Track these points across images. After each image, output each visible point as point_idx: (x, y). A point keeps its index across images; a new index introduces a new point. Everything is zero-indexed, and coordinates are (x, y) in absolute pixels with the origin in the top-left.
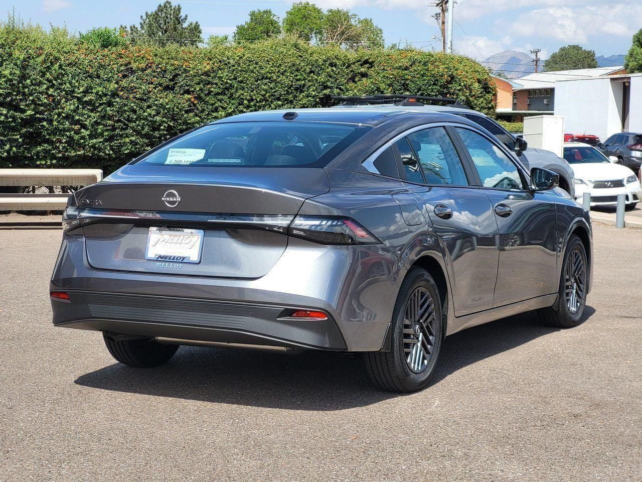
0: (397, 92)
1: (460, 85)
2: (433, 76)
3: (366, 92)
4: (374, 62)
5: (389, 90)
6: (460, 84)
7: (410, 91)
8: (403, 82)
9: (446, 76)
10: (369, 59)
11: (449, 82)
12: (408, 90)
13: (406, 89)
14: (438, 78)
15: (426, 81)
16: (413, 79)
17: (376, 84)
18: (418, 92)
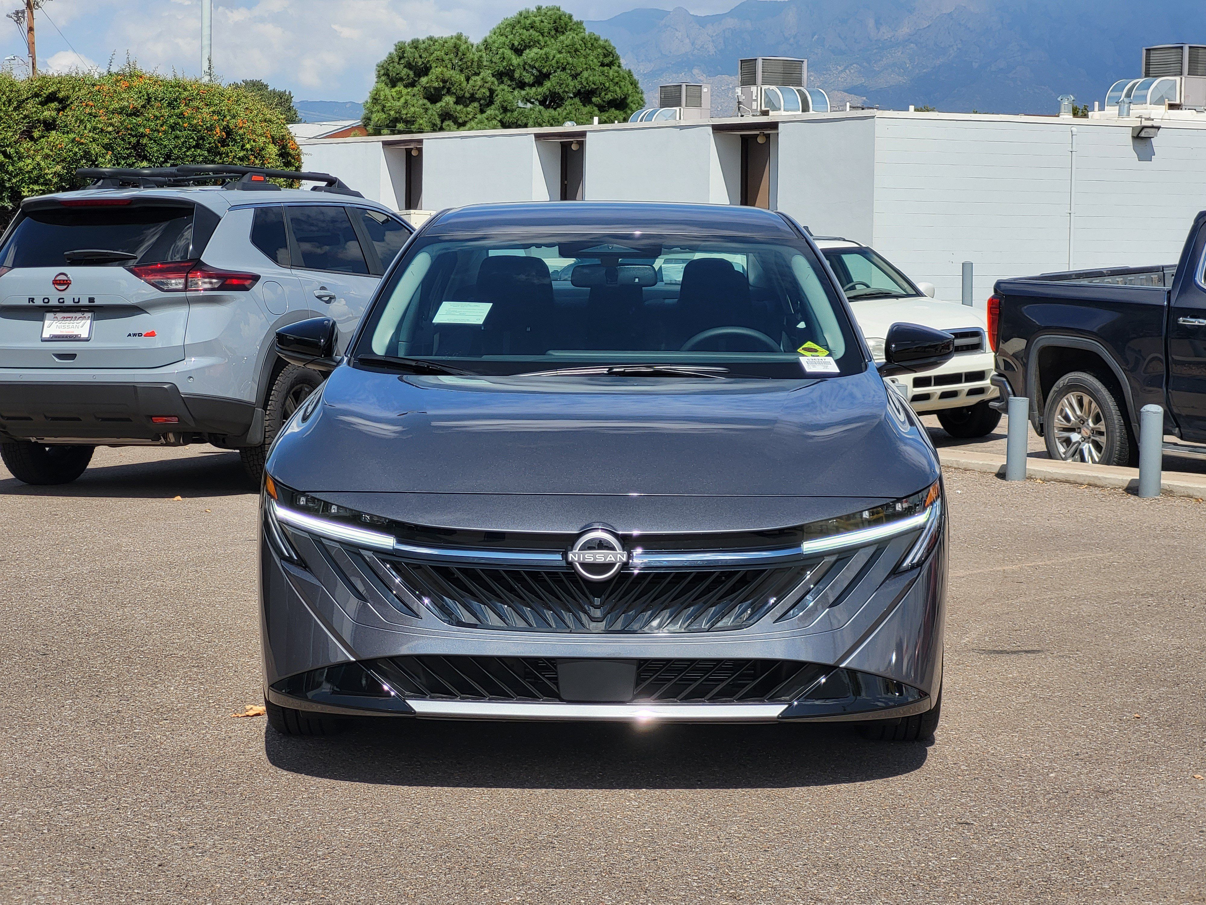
0: (123, 162)
1: (243, 148)
2: (194, 128)
3: (63, 161)
4: (68, 97)
5: (108, 157)
6: (243, 146)
7: (149, 161)
8: (133, 140)
9: (218, 130)
10: (59, 90)
11: (223, 142)
12: (145, 158)
13: (140, 156)
14: (204, 133)
15: (182, 140)
16: (156, 134)
17: (82, 144)
18: (166, 161)
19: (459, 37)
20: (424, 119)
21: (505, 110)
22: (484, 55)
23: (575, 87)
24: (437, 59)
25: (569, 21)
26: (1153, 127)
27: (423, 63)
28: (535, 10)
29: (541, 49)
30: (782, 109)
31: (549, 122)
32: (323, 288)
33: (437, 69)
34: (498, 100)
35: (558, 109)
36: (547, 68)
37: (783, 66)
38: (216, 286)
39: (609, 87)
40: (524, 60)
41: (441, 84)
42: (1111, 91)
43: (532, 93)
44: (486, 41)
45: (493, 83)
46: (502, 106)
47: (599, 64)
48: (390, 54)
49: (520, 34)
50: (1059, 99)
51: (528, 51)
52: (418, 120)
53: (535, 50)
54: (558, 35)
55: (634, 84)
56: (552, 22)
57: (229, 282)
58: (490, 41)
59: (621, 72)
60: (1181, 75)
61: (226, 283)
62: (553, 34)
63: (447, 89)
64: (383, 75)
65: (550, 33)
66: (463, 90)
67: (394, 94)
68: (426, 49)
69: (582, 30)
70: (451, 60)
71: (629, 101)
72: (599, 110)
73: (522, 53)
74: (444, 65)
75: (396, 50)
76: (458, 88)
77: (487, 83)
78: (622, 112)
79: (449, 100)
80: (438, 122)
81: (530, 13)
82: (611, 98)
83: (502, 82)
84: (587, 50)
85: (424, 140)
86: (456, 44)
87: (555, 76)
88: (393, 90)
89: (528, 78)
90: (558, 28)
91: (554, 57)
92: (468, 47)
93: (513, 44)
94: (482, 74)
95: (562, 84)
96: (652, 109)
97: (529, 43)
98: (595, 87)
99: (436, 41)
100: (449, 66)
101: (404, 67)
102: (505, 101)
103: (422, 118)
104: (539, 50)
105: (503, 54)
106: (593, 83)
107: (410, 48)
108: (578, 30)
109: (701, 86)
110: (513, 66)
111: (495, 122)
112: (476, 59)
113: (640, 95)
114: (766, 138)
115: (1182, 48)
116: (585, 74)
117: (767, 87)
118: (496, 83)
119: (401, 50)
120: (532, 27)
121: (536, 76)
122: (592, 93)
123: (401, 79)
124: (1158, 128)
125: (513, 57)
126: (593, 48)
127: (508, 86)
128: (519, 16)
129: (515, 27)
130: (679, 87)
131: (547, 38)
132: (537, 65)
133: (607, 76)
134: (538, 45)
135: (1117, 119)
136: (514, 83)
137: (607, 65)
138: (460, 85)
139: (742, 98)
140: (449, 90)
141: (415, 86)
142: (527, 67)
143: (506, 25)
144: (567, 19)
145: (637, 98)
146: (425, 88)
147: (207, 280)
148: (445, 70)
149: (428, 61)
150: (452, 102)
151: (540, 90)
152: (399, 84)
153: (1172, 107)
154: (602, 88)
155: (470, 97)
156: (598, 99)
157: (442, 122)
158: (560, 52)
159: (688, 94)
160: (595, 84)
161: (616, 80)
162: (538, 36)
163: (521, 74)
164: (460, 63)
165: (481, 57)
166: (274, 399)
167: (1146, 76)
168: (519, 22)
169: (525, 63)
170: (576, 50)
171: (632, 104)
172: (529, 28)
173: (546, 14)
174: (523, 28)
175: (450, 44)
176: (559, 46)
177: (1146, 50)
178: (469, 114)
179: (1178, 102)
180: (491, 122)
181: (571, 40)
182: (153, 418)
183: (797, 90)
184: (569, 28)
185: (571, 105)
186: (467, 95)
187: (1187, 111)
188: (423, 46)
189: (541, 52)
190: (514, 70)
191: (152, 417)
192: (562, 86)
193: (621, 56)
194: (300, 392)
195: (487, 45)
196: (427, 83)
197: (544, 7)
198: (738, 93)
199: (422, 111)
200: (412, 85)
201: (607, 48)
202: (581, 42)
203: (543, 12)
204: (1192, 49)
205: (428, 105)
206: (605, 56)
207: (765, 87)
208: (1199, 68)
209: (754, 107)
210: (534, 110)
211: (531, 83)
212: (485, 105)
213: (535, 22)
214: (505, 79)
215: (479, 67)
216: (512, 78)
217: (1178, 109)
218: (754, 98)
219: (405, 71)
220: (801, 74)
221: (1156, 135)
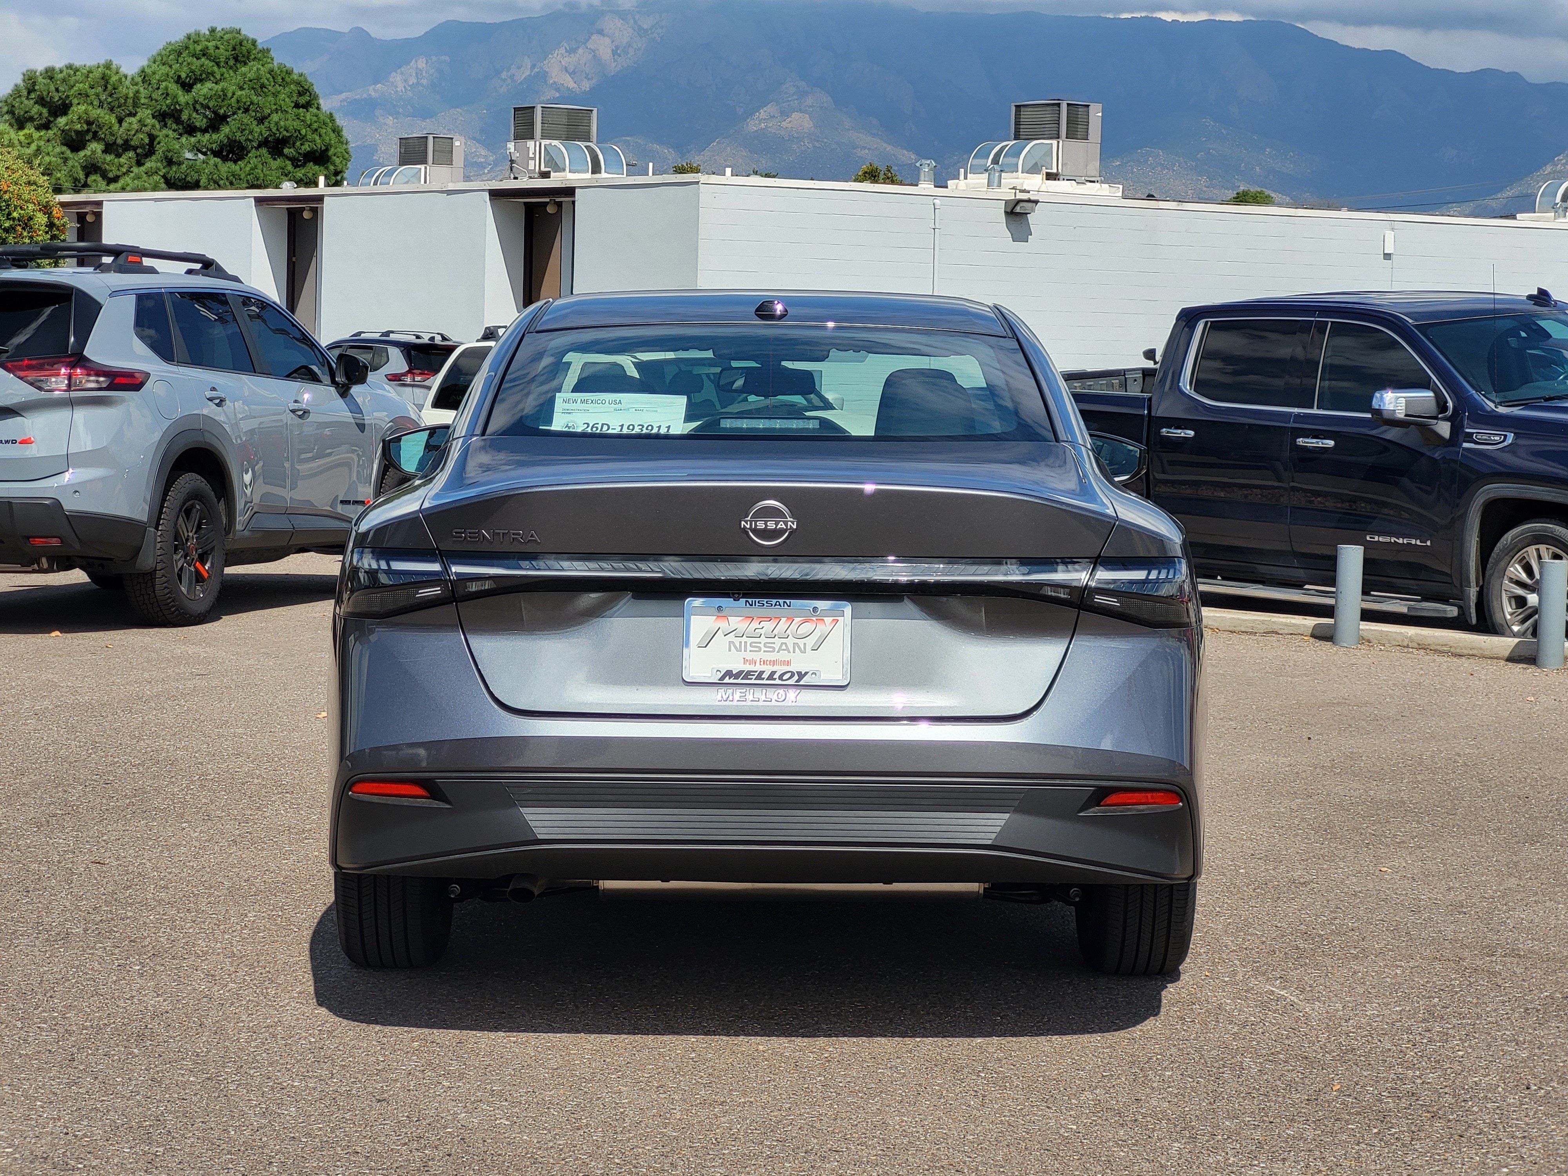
19: (108, 66)
20: (63, 172)
21: (170, 162)
22: (142, 89)
23: (262, 135)
24: (79, 94)
25: (253, 47)
26: (1029, 201)
27: (60, 98)
28: (207, 33)
29: (216, 83)
30: (567, 170)
31: (227, 179)
32: (214, 389)
33: (79, 107)
34: (160, 149)
35: (239, 162)
36: (225, 108)
37: (568, 116)
38: (104, 385)
39: (306, 135)
40: (194, 97)
41: (85, 127)
42: (975, 155)
43: (205, 140)
44: (143, 71)
45: (153, 126)
46: (166, 158)
47: (293, 105)
48: (16, 86)
49: (189, 64)
50: (918, 164)
51: (199, 86)
52: (54, 173)
53: (209, 85)
54: (238, 65)
55: (337, 131)
56: (230, 48)
57: (117, 380)
58: (148, 71)
59: (320, 116)
60: (1058, 138)
61: (115, 382)
62: (232, 64)
63: (93, 133)
64: (7, 113)
65: (227, 63)
66: (114, 135)
67: (22, 138)
68: (64, 80)
69: (269, 60)
70: (97, 95)
71: (331, 153)
72: (293, 164)
73: (192, 88)
74: (89, 102)
75: (24, 81)
76: (107, 132)
77: (145, 126)
78: (322, 168)
79: (95, 147)
80: (81, 176)
81: (201, 36)
82: (308, 149)
83: (165, 125)
84: (277, 86)
85: (104, 202)
86: (104, 74)
87: (235, 120)
88: (21, 133)
89: (200, 121)
90: (238, 56)
91: (234, 94)
92: (120, 79)
93: (179, 77)
94: (139, 114)
95: (244, 130)
96: (390, 167)
97: (201, 75)
98: (288, 135)
99: (77, 70)
100: (96, 103)
101: (35, 103)
102: (169, 151)
103: (60, 171)
104: (214, 84)
105: (166, 88)
106: (285, 130)
107: (43, 78)
108: (265, 59)
109: (452, 138)
110: (179, 105)
111: (157, 178)
112: (131, 95)
113: (344, 146)
114: (558, 206)
115: (1059, 105)
116: (275, 117)
117: (548, 142)
118: (158, 126)
119: (31, 82)
120: (204, 55)
121: (209, 119)
122: (284, 142)
123: (31, 119)
124: (1036, 202)
125: (180, 93)
126: (284, 83)
127: (173, 130)
128: (186, 40)
129: (181, 54)
130: (425, 139)
131: (224, 70)
132: (211, 104)
133: (303, 121)
134: (212, 78)
135: (986, 189)
136: (181, 127)
137: (303, 107)
138: (110, 128)
139: (516, 156)
140: (95, 134)
141: (50, 128)
142: (198, 107)
143: (170, 52)
144: (249, 46)
145: (341, 149)
146: (63, 131)
147: (92, 378)
148: (90, 108)
149: (68, 97)
150: (99, 151)
151: (215, 136)
152: (29, 125)
153: (1050, 176)
154: (297, 136)
155: (122, 145)
156: (292, 150)
157: (87, 176)
158: (242, 88)
159: (437, 148)
160: (287, 131)
161: (315, 126)
162: (213, 66)
163: (190, 115)
164: (110, 100)
165: (138, 92)
166: (166, 518)
167: (1015, 139)
168: (187, 48)
169: (196, 102)
170: (263, 86)
171: (334, 158)
172: (200, 56)
173: (222, 38)
174: (193, 56)
175: (97, 74)
176: (240, 80)
177: (1016, 106)
178: (122, 166)
179: (1054, 171)
180: (151, 178)
181: (255, 73)
182: (30, 539)
183: (585, 147)
184: (253, 57)
185: (256, 157)
186: (120, 141)
187: (1065, 182)
188: (60, 76)
189: (216, 87)
190: (181, 111)
191: (28, 538)
192: (244, 133)
193: (320, 95)
194: (191, 509)
195: (144, 77)
196: (67, 124)
197: (219, 29)
198: (510, 149)
199: (59, 161)
200: (46, 126)
201: (303, 84)
202: (268, 76)
203: (219, 35)
204: (1070, 108)
205: (68, 153)
206: (300, 94)
207: (545, 142)
208: (1079, 130)
209: (531, 167)
210: (207, 163)
211: (203, 128)
212: (144, 155)
213: (207, 48)
214: (169, 122)
215: (135, 105)
216: (178, 121)
217: (1055, 180)
218: (531, 155)
219: (36, 109)
220: (589, 126)
221: (1033, 210)
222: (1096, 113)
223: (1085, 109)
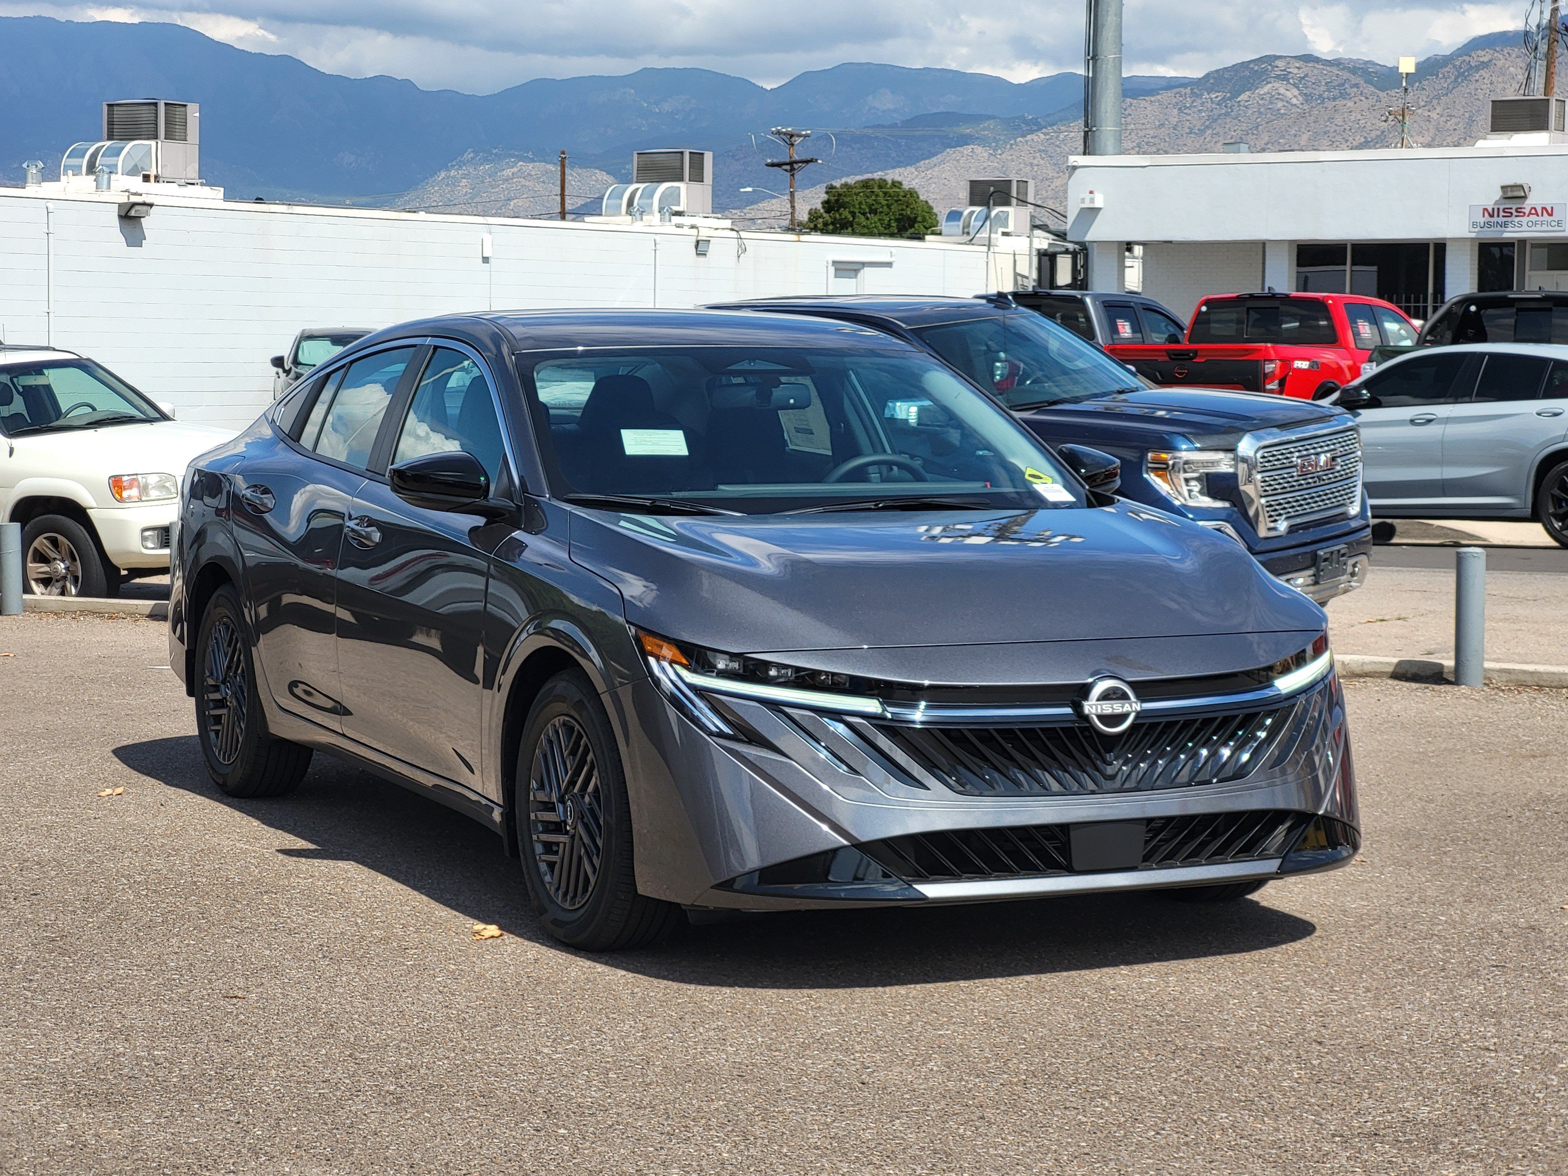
26: (144, 204)
42: (68, 157)
50: (25, 165)
60: (157, 139)
115: (156, 104)
124: (151, 205)
135: (94, 192)
153: (145, 178)
167: (109, 139)
177: (108, 105)
179: (153, 172)
187: (167, 184)
204: (168, 107)
208: (177, 130)
221: (147, 214)
222: (193, 112)
223: (183, 109)
